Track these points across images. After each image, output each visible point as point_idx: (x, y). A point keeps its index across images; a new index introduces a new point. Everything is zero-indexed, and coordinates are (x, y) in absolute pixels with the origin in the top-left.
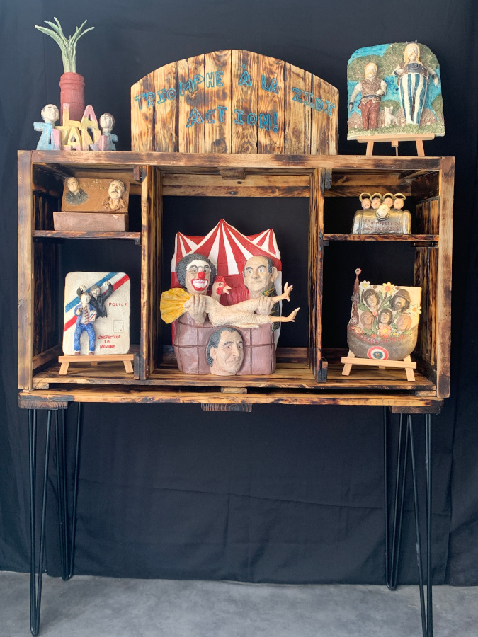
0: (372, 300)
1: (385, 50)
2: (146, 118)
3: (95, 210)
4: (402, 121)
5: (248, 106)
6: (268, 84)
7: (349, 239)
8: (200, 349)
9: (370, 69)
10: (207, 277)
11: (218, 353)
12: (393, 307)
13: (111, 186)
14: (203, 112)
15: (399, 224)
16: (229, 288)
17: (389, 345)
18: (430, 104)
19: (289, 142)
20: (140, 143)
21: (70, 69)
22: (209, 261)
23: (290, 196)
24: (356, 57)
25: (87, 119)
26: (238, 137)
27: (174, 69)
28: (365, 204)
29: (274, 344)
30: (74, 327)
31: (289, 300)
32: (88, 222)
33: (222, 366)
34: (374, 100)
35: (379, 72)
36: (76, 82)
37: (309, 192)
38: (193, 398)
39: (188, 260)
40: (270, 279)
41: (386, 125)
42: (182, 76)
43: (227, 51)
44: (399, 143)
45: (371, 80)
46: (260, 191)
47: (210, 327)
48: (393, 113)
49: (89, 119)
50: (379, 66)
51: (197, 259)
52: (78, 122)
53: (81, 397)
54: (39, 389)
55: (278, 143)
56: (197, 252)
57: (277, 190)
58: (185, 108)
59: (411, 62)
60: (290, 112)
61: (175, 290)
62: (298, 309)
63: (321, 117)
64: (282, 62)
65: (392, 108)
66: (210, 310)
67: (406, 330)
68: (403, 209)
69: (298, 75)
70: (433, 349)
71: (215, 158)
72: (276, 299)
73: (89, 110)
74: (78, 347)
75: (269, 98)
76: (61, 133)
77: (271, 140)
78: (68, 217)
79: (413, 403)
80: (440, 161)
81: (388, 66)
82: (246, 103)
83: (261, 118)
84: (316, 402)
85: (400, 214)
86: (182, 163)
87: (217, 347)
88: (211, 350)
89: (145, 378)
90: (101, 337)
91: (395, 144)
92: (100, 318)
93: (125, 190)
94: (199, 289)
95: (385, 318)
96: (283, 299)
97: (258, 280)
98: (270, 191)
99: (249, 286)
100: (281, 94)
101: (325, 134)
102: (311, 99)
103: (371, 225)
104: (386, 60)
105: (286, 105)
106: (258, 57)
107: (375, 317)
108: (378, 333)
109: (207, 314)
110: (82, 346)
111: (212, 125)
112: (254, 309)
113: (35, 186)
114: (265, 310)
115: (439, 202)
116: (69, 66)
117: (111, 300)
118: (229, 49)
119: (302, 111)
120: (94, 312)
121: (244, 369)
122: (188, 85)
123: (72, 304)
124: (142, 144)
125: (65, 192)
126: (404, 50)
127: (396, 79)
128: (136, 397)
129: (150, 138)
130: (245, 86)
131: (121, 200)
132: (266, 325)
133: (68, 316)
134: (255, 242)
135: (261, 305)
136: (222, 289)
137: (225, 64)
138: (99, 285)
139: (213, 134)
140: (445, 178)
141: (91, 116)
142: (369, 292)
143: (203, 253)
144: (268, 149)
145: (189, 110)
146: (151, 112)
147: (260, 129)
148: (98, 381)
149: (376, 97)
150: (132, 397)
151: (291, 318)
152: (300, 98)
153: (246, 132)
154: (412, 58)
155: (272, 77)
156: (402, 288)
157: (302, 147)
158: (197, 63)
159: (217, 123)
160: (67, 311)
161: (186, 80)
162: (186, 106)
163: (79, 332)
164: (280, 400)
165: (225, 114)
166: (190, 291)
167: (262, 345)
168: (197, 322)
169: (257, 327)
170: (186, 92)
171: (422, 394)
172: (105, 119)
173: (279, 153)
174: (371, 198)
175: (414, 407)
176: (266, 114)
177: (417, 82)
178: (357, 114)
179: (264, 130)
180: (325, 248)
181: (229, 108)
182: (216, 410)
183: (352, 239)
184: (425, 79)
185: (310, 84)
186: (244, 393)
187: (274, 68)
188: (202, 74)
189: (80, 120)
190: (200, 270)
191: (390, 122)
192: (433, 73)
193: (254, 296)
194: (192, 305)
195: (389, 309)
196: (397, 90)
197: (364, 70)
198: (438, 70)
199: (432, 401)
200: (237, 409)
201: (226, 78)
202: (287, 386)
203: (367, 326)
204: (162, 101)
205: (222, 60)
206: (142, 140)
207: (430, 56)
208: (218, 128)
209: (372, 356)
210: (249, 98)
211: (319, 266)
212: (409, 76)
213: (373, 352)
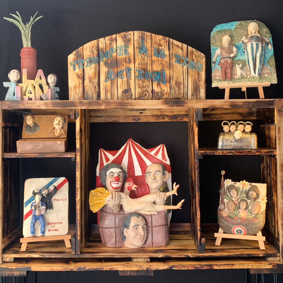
0: (233, 193)
1: (235, 25)
2: (79, 77)
3: (44, 137)
4: (248, 73)
5: (145, 67)
6: (159, 52)
7: (215, 154)
8: (117, 229)
9: (226, 39)
10: (121, 179)
11: (129, 233)
12: (248, 197)
13: (55, 120)
14: (116, 72)
15: (249, 142)
16: (136, 186)
17: (246, 225)
18: (266, 62)
19: (173, 89)
20: (74, 93)
21: (27, 45)
22: (121, 168)
23: (175, 121)
24: (216, 31)
25: (39, 78)
26: (139, 87)
27: (96, 45)
28: (226, 128)
29: (167, 224)
30: (30, 217)
31: (177, 194)
32: (40, 147)
33: (132, 241)
34: (229, 61)
35: (231, 41)
36: (31, 53)
37: (188, 118)
38: (113, 267)
39: (108, 168)
40: (163, 179)
41: (237, 77)
42: (101, 48)
43: (131, 32)
44: (247, 88)
45: (227, 46)
46: (155, 118)
47: (123, 214)
48: (242, 69)
49: (40, 79)
50: (231, 36)
51: (114, 167)
52: (33, 80)
53: (36, 267)
54: (7, 262)
55: (166, 91)
56: (113, 162)
57: (166, 117)
58: (104, 69)
59: (253, 35)
60: (173, 71)
61: (99, 189)
62: (183, 201)
63: (194, 73)
64: (167, 38)
65: (241, 65)
66: (123, 202)
67: (257, 214)
68: (251, 132)
69: (178, 46)
70: (276, 226)
71: (125, 103)
72: (168, 194)
73: (40, 72)
74: (33, 232)
75: (159, 62)
76: (22, 88)
77: (161, 88)
78: (27, 144)
79: (265, 266)
80: (275, 102)
81: (237, 36)
82: (144, 65)
83: (154, 75)
84: (198, 267)
85: (250, 136)
86: (103, 107)
87: (128, 228)
88: (124, 230)
89: (79, 253)
90: (49, 224)
91: (244, 89)
92: (48, 210)
93: (65, 122)
94: (116, 188)
95: (243, 205)
96: (173, 193)
97: (156, 180)
98: (162, 118)
99: (149, 185)
100: (167, 59)
101: (197, 84)
102: (187, 61)
103: (231, 144)
104: (235, 32)
105: (170, 66)
106: (151, 36)
107: (236, 205)
108: (239, 216)
109: (121, 205)
110: (36, 231)
111: (122, 80)
112: (154, 201)
113: (4, 124)
114: (161, 201)
115: (275, 127)
116: (26, 43)
117: (56, 197)
118: (132, 30)
119: (181, 70)
120: (44, 207)
121: (147, 243)
122: (105, 55)
123: (29, 201)
124: (76, 93)
125: (24, 125)
126: (248, 26)
127: (243, 46)
128: (73, 267)
129: (81, 89)
130: (143, 54)
131: (62, 129)
132: (162, 212)
133: (26, 209)
134: (153, 153)
135: (158, 198)
136: (131, 187)
137: (129, 40)
138: (47, 187)
139: (123, 86)
140: (278, 113)
141: (42, 76)
142: (231, 188)
143: (117, 163)
144: (160, 94)
145: (107, 70)
146: (81, 72)
147: (154, 82)
148: (47, 256)
149: (230, 58)
150: (71, 267)
151: (178, 206)
152: (180, 61)
153: (144, 84)
154: (253, 32)
155: (161, 48)
156: (253, 184)
157: (182, 93)
158: (111, 40)
159: (125, 79)
160: (25, 207)
161: (104, 51)
162: (105, 68)
163: (34, 221)
164: (173, 266)
165: (130, 73)
166: (109, 190)
167: (159, 226)
168: (114, 211)
169: (156, 213)
170: (104, 59)
171: (270, 259)
172: (51, 78)
173: (167, 97)
174: (230, 124)
175: (265, 269)
176: (157, 72)
177: (257, 48)
178: (218, 69)
179: (156, 82)
180: (200, 161)
181: (133, 69)
182: (129, 275)
183: (218, 154)
184: (262, 46)
185: (186, 52)
186: (148, 262)
187: (162, 42)
188: (115, 47)
189: (34, 79)
190: (116, 175)
191: (240, 75)
192: (268, 41)
193: (153, 191)
194: (111, 200)
195: (245, 199)
196: (244, 52)
197: (222, 39)
198: (271, 39)
199: (278, 264)
200: (143, 274)
201: (131, 50)
202: (178, 256)
203: (231, 211)
204: (89, 65)
205: (127, 38)
206: (75, 91)
207: (265, 30)
208: (126, 82)
209: (236, 232)
210: (146, 62)
211: (196, 173)
212: (252, 44)
213: (235, 230)
